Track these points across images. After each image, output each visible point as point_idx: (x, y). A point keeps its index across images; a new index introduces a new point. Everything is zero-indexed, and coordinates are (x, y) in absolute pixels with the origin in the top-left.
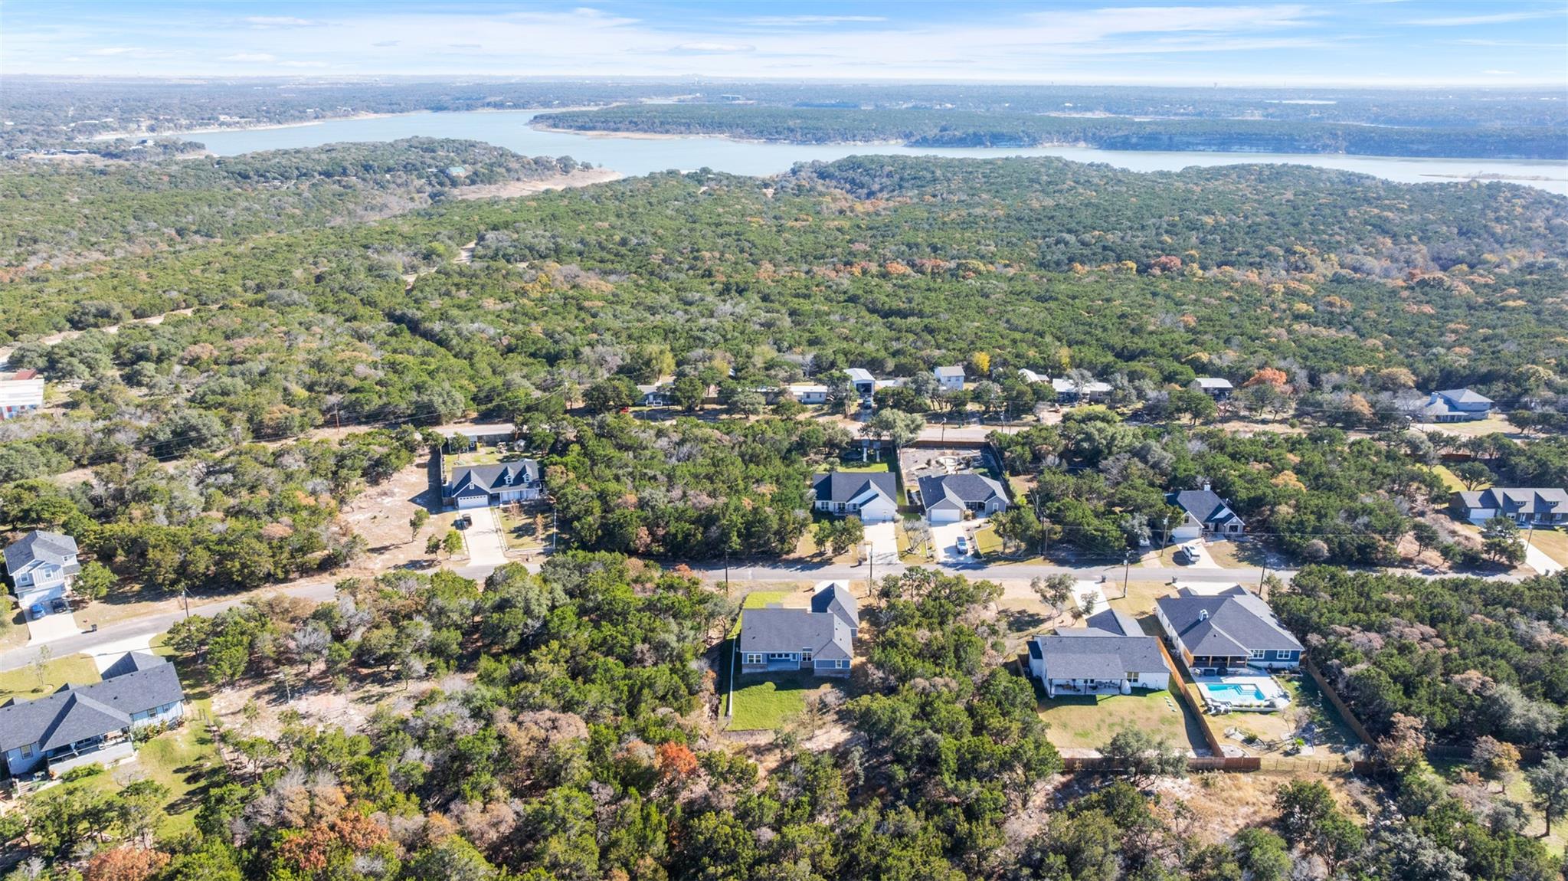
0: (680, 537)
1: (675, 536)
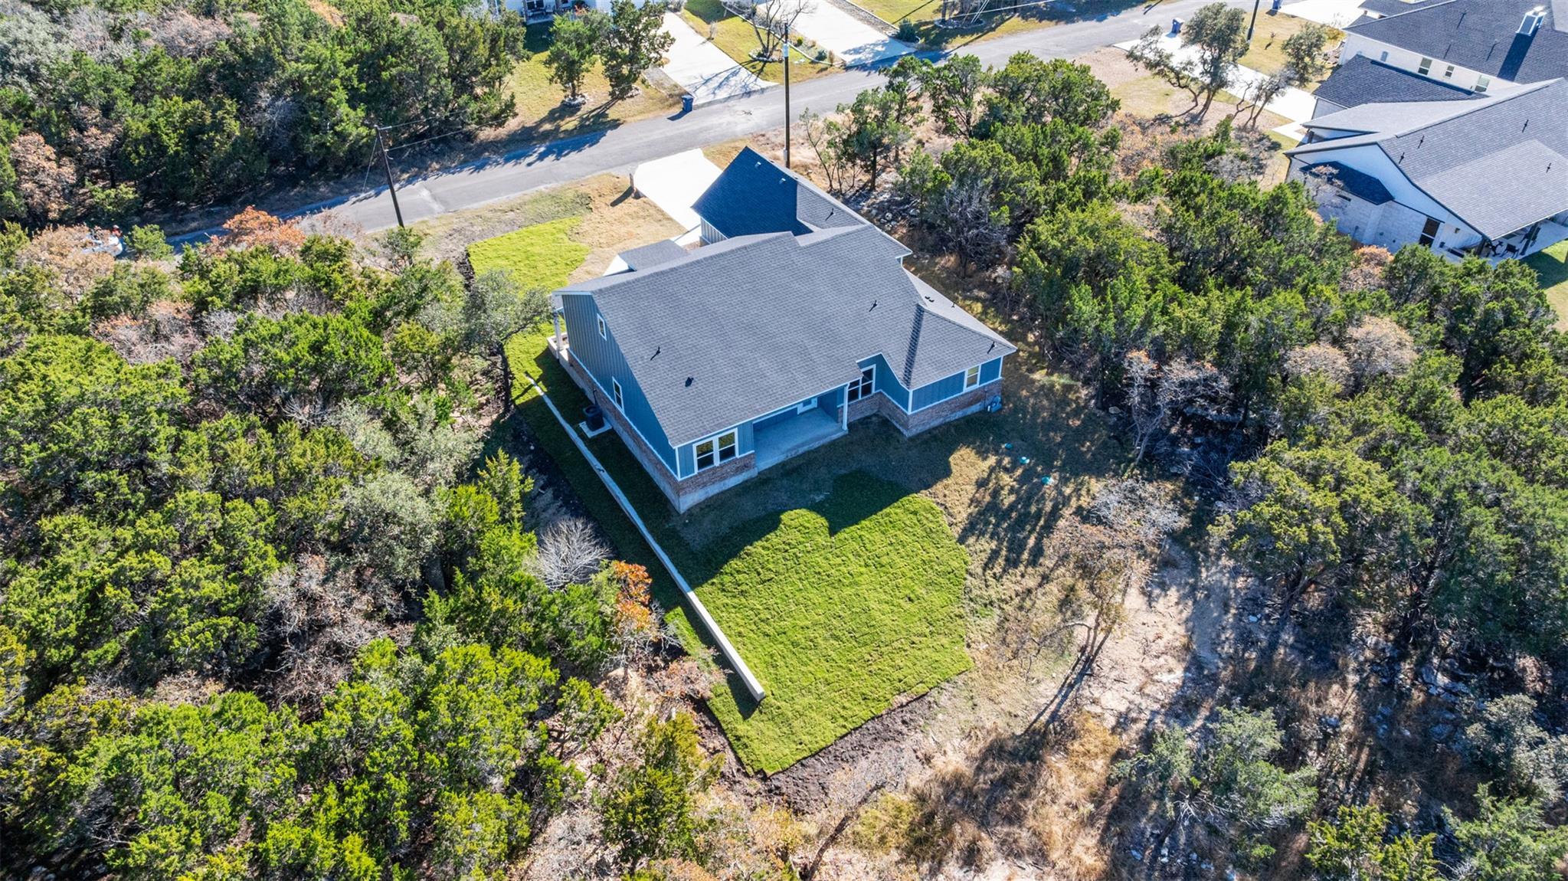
0: (171, 142)
1: (153, 138)
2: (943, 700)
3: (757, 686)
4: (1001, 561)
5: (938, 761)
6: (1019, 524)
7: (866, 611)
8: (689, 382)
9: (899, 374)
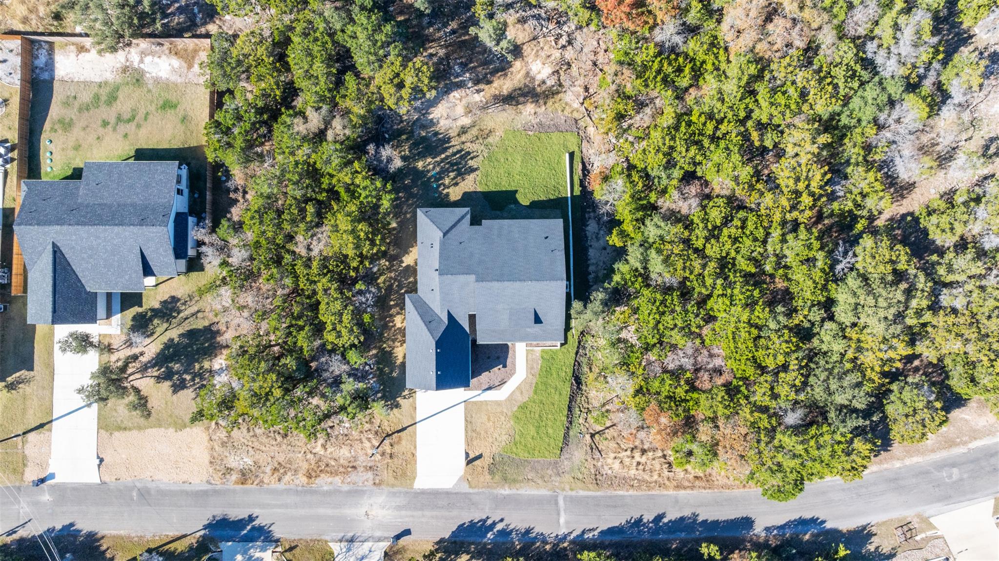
2: (519, 126)
3: (567, 155)
4: (472, 155)
5: (533, 111)
6: (457, 164)
7: (522, 162)
8: (546, 238)
9: (469, 216)
